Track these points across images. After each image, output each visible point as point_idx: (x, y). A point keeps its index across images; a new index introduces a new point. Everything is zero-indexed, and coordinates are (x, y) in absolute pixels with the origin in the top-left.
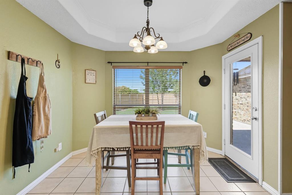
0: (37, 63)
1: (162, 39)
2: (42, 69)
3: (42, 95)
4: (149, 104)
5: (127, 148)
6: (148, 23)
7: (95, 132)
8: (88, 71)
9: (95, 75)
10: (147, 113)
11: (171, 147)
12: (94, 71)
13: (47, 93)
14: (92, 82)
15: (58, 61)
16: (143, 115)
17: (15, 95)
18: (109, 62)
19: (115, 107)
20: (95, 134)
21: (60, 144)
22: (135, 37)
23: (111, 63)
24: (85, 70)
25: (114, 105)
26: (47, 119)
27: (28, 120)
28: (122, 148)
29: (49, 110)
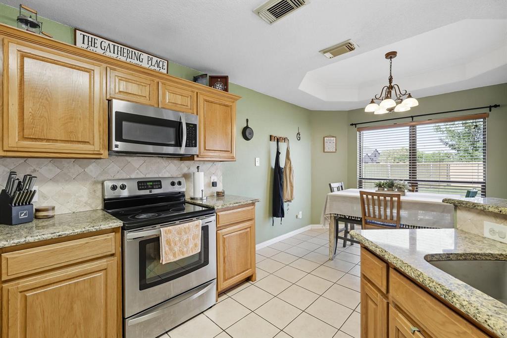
0: (285, 139)
1: (410, 96)
2: (288, 144)
3: (288, 166)
4: (417, 179)
5: (359, 218)
6: (391, 80)
7: (328, 198)
8: (327, 138)
9: (335, 142)
10: (390, 187)
11: (413, 225)
12: (333, 137)
13: (292, 164)
14: (332, 151)
15: (299, 134)
16: (385, 189)
17: (273, 165)
18: (352, 125)
19: (361, 181)
20: (328, 201)
21: (301, 213)
22: (372, 102)
23: (355, 124)
24: (324, 138)
25: (360, 179)
26: (292, 186)
27: (281, 185)
28: (353, 217)
29: (293, 178)
